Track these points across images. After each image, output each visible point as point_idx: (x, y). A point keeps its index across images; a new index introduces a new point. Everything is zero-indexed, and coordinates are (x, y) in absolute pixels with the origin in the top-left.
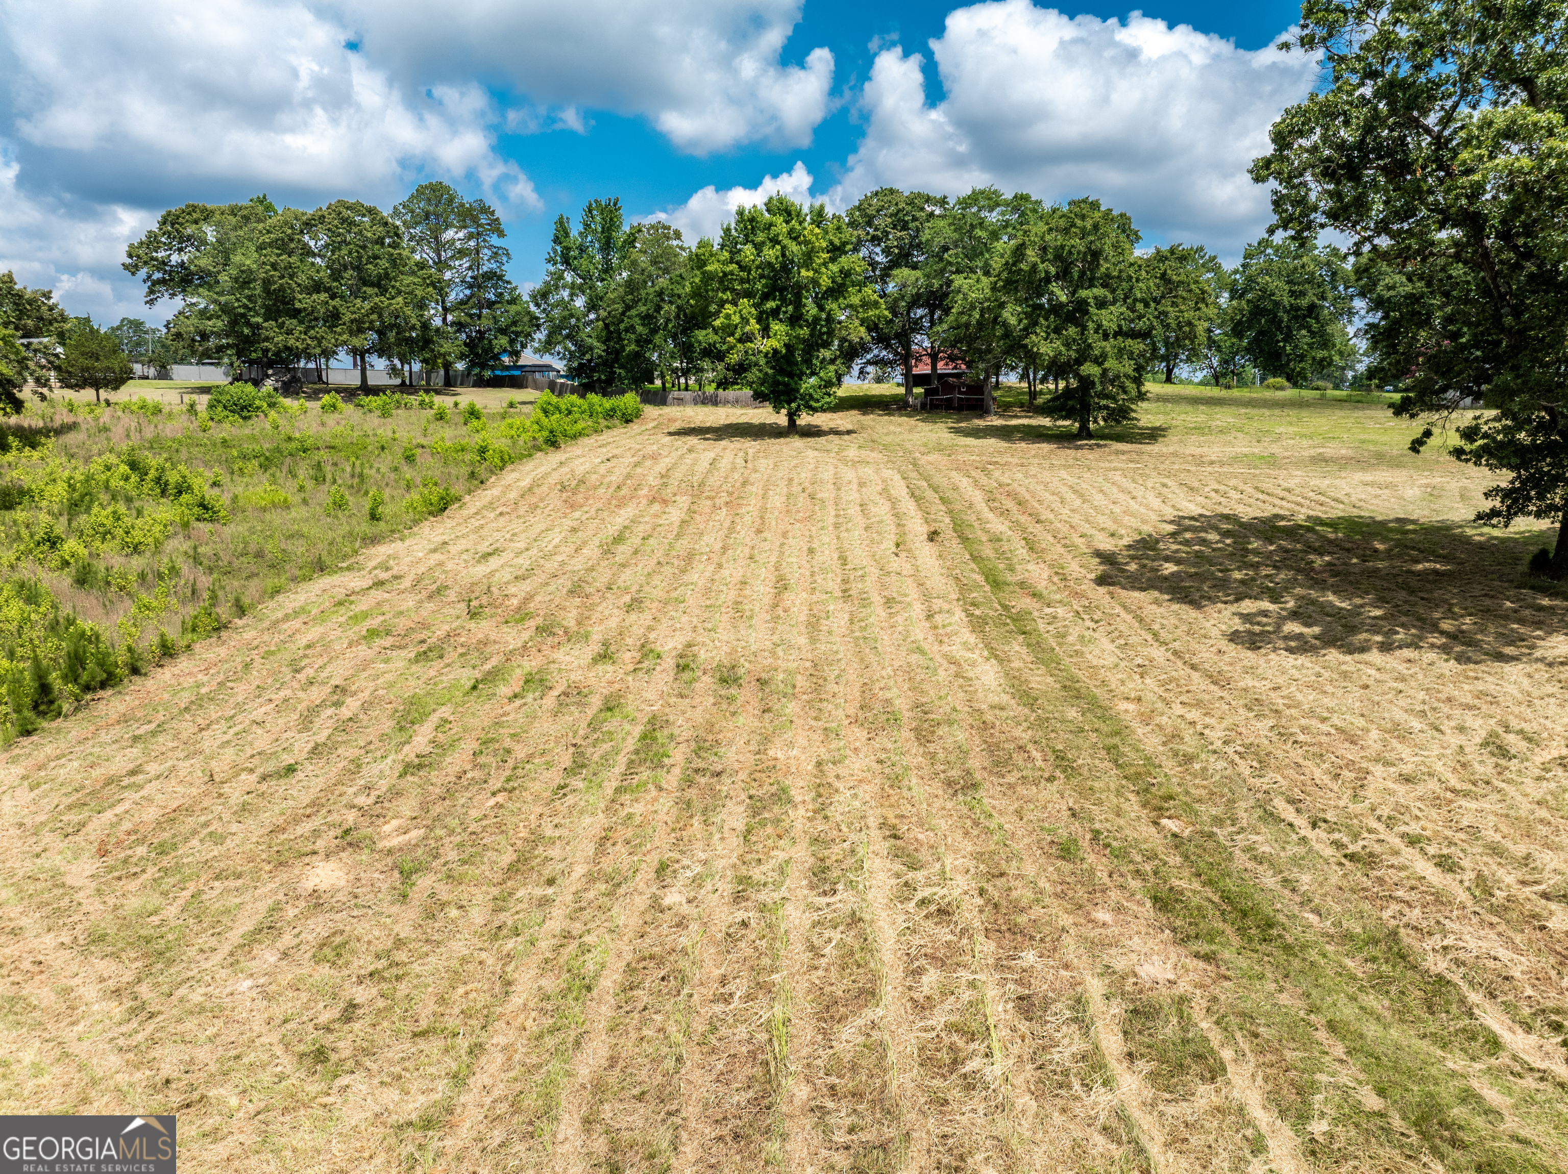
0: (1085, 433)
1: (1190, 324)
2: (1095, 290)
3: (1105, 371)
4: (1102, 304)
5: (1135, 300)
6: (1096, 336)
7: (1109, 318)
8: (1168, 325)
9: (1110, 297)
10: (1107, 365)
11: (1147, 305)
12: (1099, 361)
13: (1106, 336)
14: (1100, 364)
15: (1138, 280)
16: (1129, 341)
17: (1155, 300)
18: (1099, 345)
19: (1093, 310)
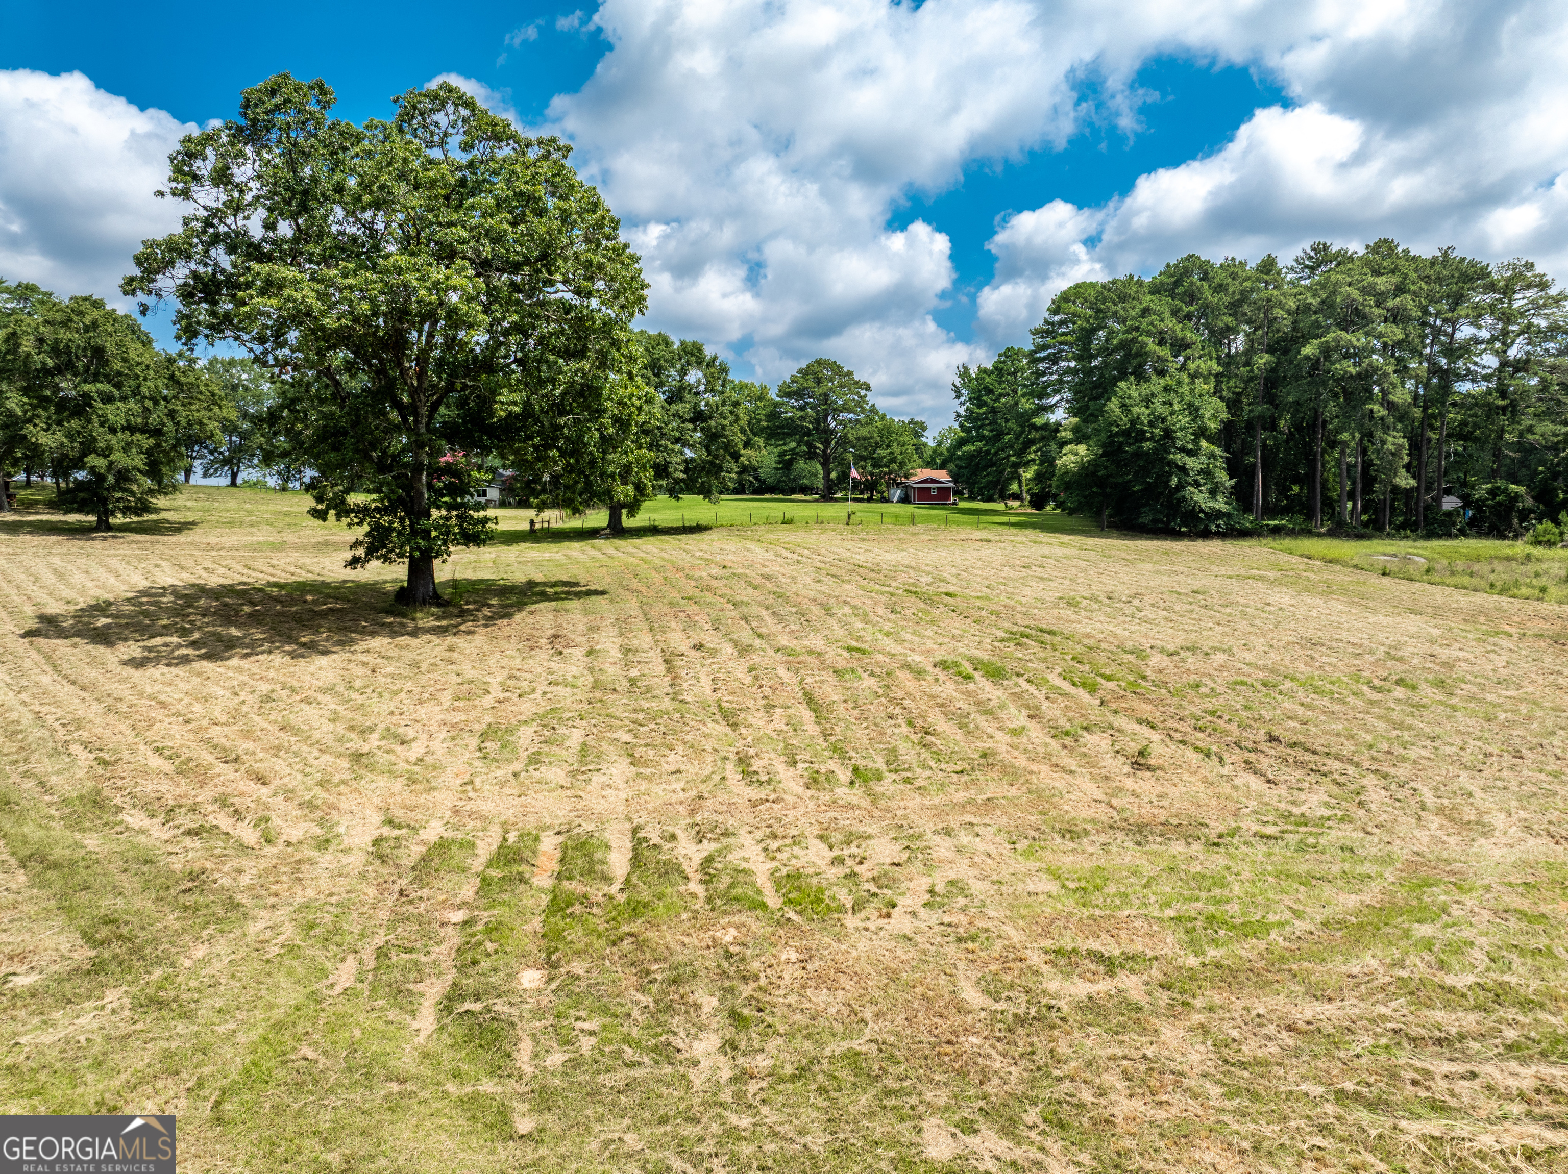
0: (103, 526)
1: (201, 423)
2: (99, 385)
3: (111, 463)
4: (108, 399)
5: (144, 397)
6: (101, 430)
7: (116, 413)
8: (178, 423)
9: (116, 393)
10: (112, 457)
11: (156, 403)
12: (105, 453)
13: (113, 430)
14: (106, 457)
15: (145, 379)
16: (138, 436)
17: (165, 398)
18: (103, 439)
19: (98, 404)
